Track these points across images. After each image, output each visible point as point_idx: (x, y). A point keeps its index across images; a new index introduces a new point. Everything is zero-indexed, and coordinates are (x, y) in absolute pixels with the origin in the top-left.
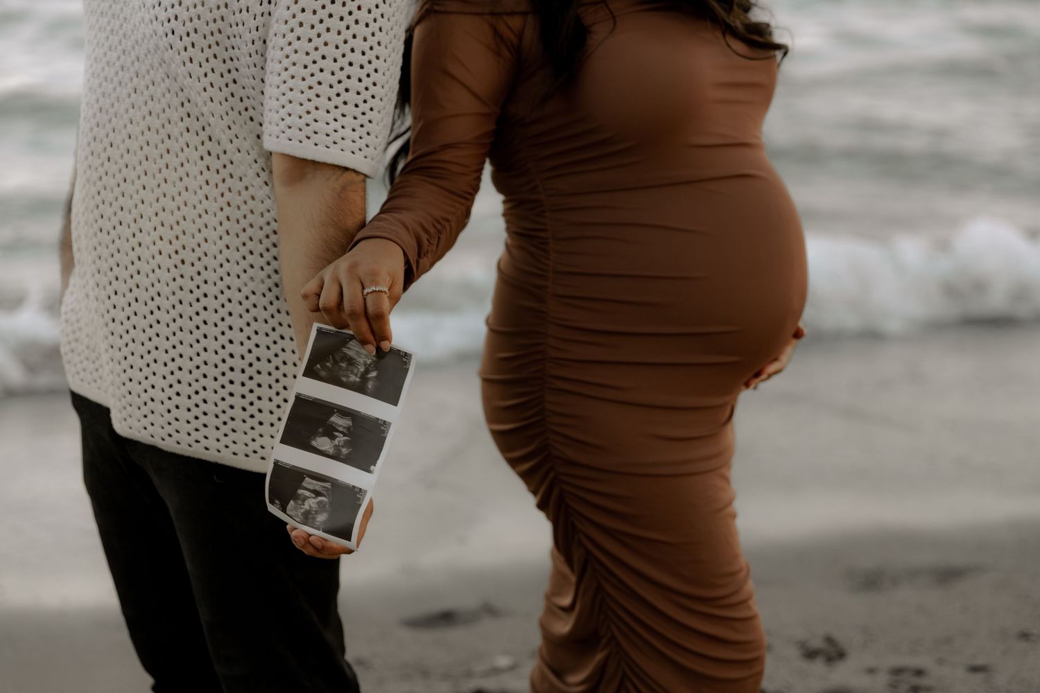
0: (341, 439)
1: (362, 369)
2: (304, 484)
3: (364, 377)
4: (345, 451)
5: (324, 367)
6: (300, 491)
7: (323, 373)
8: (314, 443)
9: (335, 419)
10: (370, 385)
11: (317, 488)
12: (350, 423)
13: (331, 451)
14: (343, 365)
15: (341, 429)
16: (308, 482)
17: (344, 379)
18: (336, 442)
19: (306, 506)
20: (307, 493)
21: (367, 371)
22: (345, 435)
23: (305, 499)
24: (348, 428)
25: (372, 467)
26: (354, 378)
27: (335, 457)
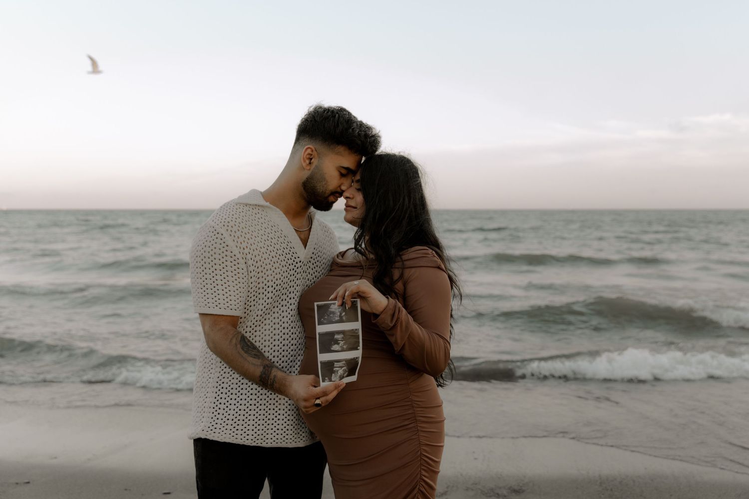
0: (342, 343)
1: (339, 314)
2: (335, 366)
3: (340, 316)
4: (345, 347)
5: (325, 319)
6: (335, 369)
7: (325, 322)
8: (332, 349)
9: (336, 336)
10: (344, 318)
11: (341, 365)
12: (342, 336)
13: (340, 349)
14: (331, 315)
15: (340, 339)
16: (336, 364)
17: (334, 320)
18: (340, 345)
19: (339, 374)
20: (337, 369)
21: (341, 314)
22: (342, 341)
23: (338, 371)
24: (343, 338)
25: (358, 348)
26: (337, 319)
27: (343, 350)
